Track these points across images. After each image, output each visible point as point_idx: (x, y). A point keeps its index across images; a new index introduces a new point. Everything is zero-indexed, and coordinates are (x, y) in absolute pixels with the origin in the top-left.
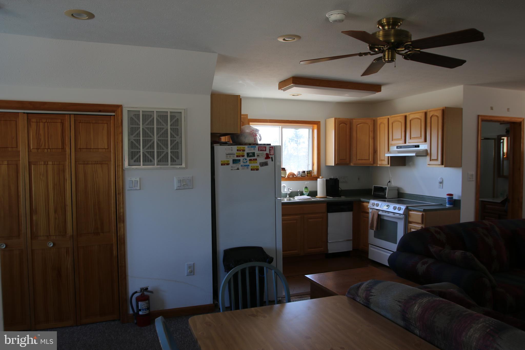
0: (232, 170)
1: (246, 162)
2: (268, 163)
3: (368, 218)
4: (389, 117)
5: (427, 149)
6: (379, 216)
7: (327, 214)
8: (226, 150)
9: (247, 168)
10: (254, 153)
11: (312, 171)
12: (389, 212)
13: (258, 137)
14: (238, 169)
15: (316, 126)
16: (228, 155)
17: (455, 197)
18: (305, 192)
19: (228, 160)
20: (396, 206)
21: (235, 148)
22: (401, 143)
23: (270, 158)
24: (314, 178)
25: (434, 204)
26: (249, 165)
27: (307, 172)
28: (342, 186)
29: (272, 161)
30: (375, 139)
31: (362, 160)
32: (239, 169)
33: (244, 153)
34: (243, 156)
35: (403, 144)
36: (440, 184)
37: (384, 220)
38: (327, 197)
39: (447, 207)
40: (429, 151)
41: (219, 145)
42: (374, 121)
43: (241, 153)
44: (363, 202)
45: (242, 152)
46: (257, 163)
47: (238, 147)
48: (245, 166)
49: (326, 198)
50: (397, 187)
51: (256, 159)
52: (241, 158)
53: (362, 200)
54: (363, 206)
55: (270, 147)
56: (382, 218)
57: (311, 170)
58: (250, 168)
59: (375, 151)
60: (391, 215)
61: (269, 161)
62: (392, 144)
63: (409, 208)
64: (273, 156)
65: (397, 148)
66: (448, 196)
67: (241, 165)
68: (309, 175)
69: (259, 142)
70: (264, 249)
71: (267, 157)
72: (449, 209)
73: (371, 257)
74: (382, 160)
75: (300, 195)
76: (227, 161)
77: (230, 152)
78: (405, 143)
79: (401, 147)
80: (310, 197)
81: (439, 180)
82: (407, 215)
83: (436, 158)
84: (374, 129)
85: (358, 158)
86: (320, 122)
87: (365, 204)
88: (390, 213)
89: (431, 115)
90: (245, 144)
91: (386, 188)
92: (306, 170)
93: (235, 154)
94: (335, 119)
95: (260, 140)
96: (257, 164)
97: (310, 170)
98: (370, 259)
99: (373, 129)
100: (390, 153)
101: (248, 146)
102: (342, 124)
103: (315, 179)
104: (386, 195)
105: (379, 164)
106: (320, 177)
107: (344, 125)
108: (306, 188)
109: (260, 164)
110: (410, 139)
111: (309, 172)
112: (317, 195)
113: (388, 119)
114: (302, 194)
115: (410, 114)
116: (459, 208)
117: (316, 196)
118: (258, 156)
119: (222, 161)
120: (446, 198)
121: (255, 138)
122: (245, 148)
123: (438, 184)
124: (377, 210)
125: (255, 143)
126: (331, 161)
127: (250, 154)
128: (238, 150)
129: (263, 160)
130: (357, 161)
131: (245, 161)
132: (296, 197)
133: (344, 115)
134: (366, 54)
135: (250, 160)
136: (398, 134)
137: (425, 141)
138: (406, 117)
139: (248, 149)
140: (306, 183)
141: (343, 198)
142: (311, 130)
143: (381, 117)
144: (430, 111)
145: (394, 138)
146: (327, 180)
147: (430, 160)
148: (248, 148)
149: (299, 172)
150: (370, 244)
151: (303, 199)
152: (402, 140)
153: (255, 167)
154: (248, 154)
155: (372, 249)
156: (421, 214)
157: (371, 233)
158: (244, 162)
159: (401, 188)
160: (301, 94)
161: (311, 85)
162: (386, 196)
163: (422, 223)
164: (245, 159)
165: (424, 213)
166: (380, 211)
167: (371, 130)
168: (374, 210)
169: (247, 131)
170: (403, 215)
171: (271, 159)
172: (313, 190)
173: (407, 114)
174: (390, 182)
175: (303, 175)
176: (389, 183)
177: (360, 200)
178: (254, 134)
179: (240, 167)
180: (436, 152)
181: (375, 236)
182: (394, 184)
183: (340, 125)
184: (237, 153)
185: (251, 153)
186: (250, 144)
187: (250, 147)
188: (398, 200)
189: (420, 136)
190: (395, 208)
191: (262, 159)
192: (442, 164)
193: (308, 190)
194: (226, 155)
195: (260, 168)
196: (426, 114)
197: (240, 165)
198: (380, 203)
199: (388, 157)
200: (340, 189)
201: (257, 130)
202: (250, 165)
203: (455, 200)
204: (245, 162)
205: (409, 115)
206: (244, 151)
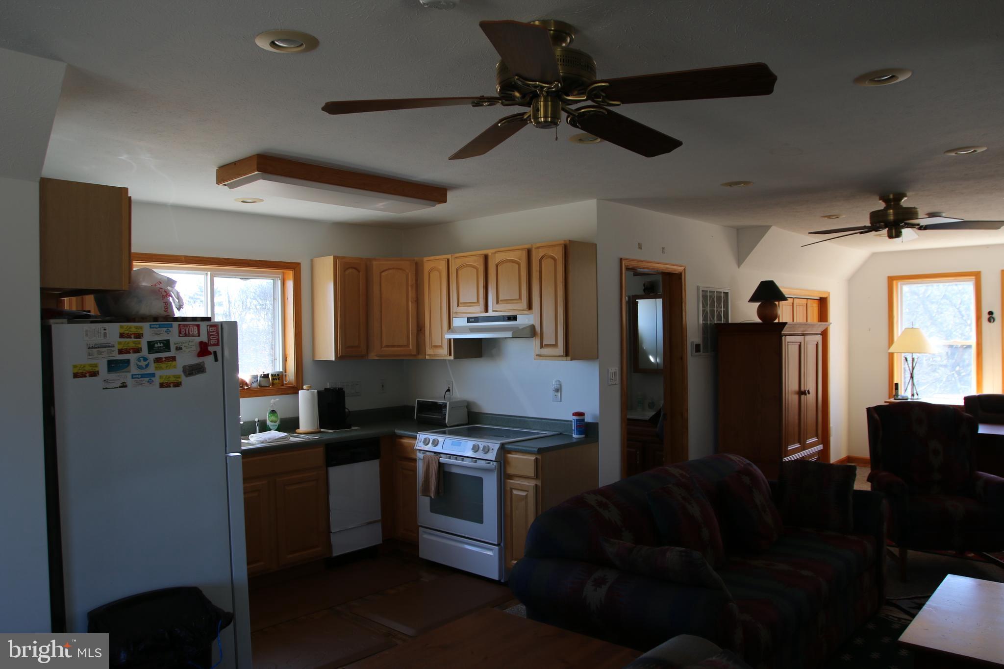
0: (106, 388)
1: (147, 366)
2: (206, 366)
3: (414, 470)
4: (449, 256)
5: (534, 324)
6: (441, 465)
7: (327, 469)
8: (86, 335)
9: (150, 382)
10: (168, 341)
11: (284, 374)
12: (462, 457)
13: (173, 300)
14: (124, 385)
15: (290, 274)
16: (93, 348)
17: (588, 419)
18: (271, 422)
19: (94, 362)
20: (478, 443)
21: (114, 329)
22: (477, 311)
23: (209, 353)
24: (290, 388)
25: (548, 433)
26: (153, 375)
27: (272, 375)
28: (352, 404)
29: (216, 360)
30: (418, 302)
31: (393, 346)
32: (126, 386)
33: (139, 343)
34: (137, 350)
35: (481, 312)
36: (556, 394)
37: (450, 473)
38: (322, 430)
39: (574, 440)
40: (538, 328)
41: (65, 320)
42: (417, 264)
43: (131, 342)
44: (401, 437)
45: (133, 339)
46: (175, 367)
47: (122, 327)
48: (143, 376)
49: (320, 432)
50: (465, 401)
51: (173, 359)
52: (132, 357)
53: (399, 432)
54: (402, 445)
55: (211, 326)
56: (447, 469)
57: (281, 370)
58: (157, 381)
59: (420, 329)
60: (467, 463)
61: (208, 360)
62: (456, 313)
63: (506, 446)
64: (218, 349)
65: (469, 321)
66: (575, 418)
67: (132, 375)
68: (276, 382)
69: (177, 314)
70: (204, 593)
71: (203, 350)
72: (579, 443)
73: (425, 553)
74: (436, 347)
75: (261, 431)
76: (91, 365)
77: (101, 340)
78: (486, 310)
79: (476, 320)
80: (286, 434)
81: (554, 384)
82: (502, 462)
83: (554, 343)
84: (417, 280)
85: (384, 344)
86: (300, 263)
87: (405, 441)
88: (465, 458)
89: (541, 255)
90: (143, 319)
91: (445, 405)
92: (269, 371)
93: (114, 347)
94: (336, 259)
95: (179, 308)
96: (174, 371)
97: (278, 370)
98: (423, 559)
99: (414, 282)
100: (454, 332)
101: (150, 325)
102: (350, 270)
103: (294, 390)
104: (445, 419)
105: (430, 355)
106: (305, 387)
107: (354, 270)
108: (273, 412)
109: (184, 371)
110: (497, 303)
111: (278, 375)
112: (299, 428)
113: (448, 260)
114: (264, 428)
115: (496, 252)
116: (596, 440)
117: (297, 431)
118: (179, 349)
119: (75, 367)
120: (571, 421)
121: (165, 303)
122: (141, 328)
123: (552, 393)
124: (435, 453)
125: (166, 314)
126: (327, 350)
127: (156, 345)
128: (122, 336)
129: (192, 360)
130: (382, 349)
131: (143, 364)
132: (252, 437)
133: (355, 251)
134: (492, 101)
135: (158, 360)
136: (469, 291)
137: (530, 307)
138: (486, 257)
139: (149, 332)
140: (272, 401)
141: (355, 432)
142: (279, 281)
143: (432, 258)
144: (539, 248)
145: (461, 301)
146: (319, 392)
147: (542, 347)
148: (151, 328)
149: (255, 377)
150: (422, 526)
151: (269, 439)
152: (479, 306)
153: (172, 379)
154: (151, 346)
155: (425, 536)
156: (533, 458)
157: (424, 503)
158: (140, 367)
159: (474, 403)
160: (263, 200)
161: (301, 179)
162: (446, 422)
163: (537, 476)
164: (142, 359)
165: (539, 457)
166: (442, 455)
167: (410, 284)
168: (428, 453)
169: (144, 284)
170: (495, 463)
171: (211, 357)
172: (289, 415)
173: (489, 252)
174: (448, 390)
175: (264, 384)
176: (448, 393)
177: (394, 432)
178: (163, 291)
179: (130, 382)
180: (552, 329)
181: (432, 511)
182: (460, 394)
183: (345, 271)
184: (120, 343)
185: (160, 342)
186: (156, 319)
187: (157, 326)
188: (469, 429)
189: (518, 298)
190: (475, 449)
191: (187, 357)
192: (567, 353)
193: (277, 417)
194: (89, 348)
195: (185, 380)
196: (529, 252)
197: (129, 375)
198: (441, 438)
199: (450, 340)
200: (346, 410)
201: (171, 283)
202: (158, 373)
203: (588, 424)
204: (144, 366)
205: (492, 253)
206: (139, 336)
